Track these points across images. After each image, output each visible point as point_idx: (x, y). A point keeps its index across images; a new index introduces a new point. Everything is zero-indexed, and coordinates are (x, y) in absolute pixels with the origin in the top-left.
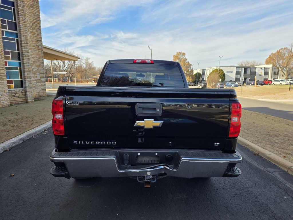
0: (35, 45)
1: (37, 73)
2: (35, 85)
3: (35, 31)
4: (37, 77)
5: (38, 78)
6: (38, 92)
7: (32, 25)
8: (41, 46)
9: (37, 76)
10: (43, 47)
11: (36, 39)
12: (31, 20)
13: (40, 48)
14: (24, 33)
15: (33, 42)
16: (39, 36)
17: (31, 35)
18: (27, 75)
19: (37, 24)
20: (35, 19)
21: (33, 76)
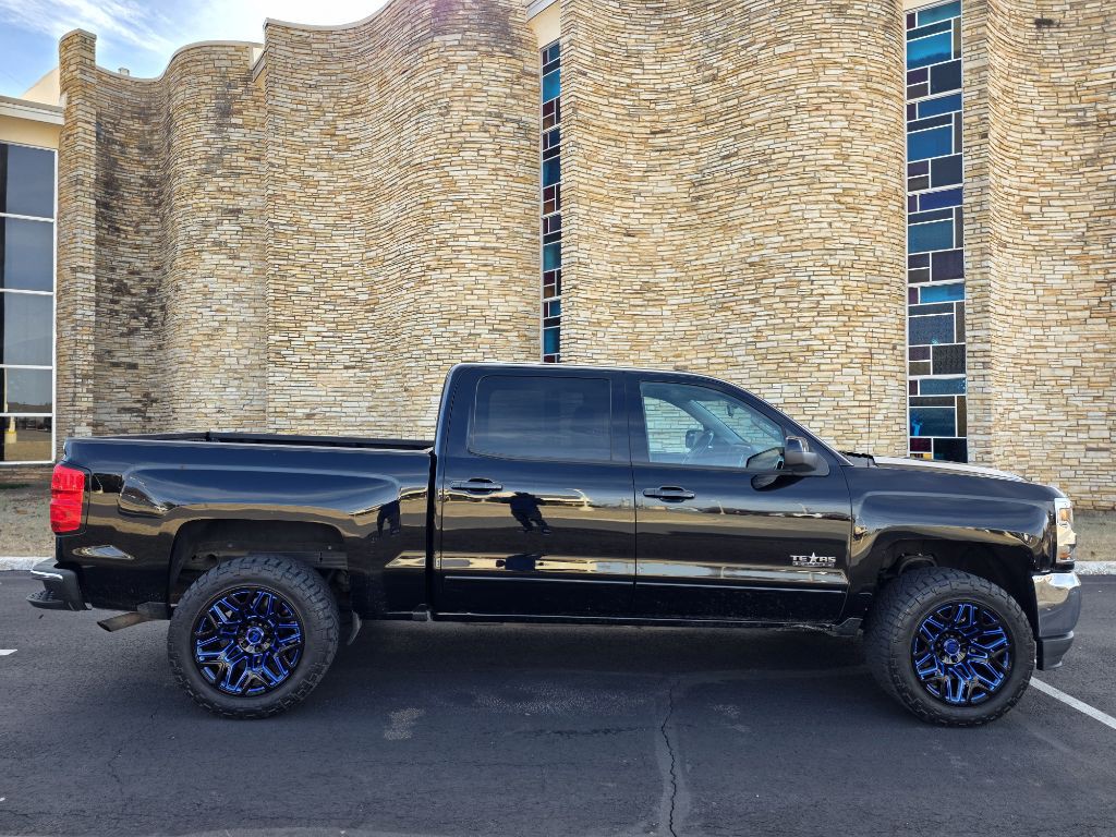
0: (1096, 302)
1: (1090, 414)
2: (1076, 462)
4: (1092, 427)
5: (1094, 434)
6: (1091, 492)
7: (1083, 230)
9: (1089, 426)
12: (1080, 215)
14: (978, 277)
15: (1083, 295)
18: (977, 420)
21: (1067, 424)
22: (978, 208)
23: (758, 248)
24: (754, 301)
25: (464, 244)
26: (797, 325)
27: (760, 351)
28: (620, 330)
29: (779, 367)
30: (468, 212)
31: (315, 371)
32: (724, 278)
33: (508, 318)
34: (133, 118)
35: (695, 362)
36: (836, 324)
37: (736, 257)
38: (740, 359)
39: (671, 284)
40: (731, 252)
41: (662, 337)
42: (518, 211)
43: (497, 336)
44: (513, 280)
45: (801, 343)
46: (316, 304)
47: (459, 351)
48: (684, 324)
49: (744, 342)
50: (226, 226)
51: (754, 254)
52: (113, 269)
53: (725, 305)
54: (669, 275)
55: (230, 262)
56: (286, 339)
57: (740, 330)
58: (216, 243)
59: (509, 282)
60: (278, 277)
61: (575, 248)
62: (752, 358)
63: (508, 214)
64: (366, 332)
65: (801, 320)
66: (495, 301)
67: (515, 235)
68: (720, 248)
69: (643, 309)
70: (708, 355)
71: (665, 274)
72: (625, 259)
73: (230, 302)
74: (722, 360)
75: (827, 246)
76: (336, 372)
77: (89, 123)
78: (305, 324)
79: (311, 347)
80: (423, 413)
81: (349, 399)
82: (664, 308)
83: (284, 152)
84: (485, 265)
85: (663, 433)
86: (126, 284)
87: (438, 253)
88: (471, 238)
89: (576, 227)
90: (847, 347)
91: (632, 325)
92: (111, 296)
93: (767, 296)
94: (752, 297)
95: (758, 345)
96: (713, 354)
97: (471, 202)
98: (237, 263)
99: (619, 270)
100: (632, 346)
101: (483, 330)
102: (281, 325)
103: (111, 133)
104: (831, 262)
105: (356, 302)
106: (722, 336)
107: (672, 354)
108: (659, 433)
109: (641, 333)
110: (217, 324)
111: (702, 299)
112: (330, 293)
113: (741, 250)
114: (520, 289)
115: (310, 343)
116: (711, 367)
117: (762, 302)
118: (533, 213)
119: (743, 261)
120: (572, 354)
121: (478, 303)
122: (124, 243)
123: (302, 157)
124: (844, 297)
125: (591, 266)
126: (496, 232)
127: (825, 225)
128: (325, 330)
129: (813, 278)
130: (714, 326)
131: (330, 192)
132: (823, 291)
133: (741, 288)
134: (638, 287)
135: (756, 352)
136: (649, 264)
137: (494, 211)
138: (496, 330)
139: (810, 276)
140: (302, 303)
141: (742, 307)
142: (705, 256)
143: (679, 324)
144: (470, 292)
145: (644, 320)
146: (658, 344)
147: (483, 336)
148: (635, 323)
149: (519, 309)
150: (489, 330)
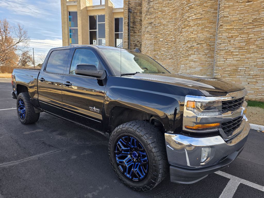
25: (191, 19)
28: (242, 38)
30: (193, 8)
31: (163, 60)
33: (203, 40)
34: (138, 6)
41: (260, 39)
42: (209, 4)
44: (206, 27)
46: (164, 43)
47: (188, 52)
50: (150, 27)
52: (134, 41)
55: (149, 36)
56: (157, 53)
58: (148, 32)
59: (204, 28)
60: (155, 38)
61: (223, 12)
63: (205, 6)
64: (173, 49)
66: (200, 35)
67: (207, 12)
69: (253, 29)
72: (246, 12)
73: (149, 45)
76: (167, 60)
77: (126, 10)
78: (161, 49)
79: (162, 54)
80: (179, 70)
81: (170, 67)
83: (158, 5)
84: (197, 24)
86: (137, 44)
87: (185, 23)
88: (193, 16)
89: (224, 4)
91: (247, 36)
92: (134, 47)
97: (194, 5)
98: (151, 36)
99: (243, 16)
100: (246, 44)
101: (195, 44)
102: (156, 49)
103: (134, 11)
105: (172, 41)
108: (255, 76)
109: (251, 39)
110: (147, 51)
112: (167, 40)
114: (208, 30)
115: (162, 53)
118: (215, 3)
120: (218, 49)
121: (194, 36)
122: (136, 35)
123: (162, 5)
125: (230, 17)
126: (201, 13)
128: (165, 50)
131: (168, 13)
134: (251, 21)
137: (200, 6)
138: (199, 44)
140: (161, 43)
144: (192, 33)
145: (252, 33)
146: (258, 42)
147: (195, 46)
148: (249, 35)
149: (207, 36)
150: (197, 44)
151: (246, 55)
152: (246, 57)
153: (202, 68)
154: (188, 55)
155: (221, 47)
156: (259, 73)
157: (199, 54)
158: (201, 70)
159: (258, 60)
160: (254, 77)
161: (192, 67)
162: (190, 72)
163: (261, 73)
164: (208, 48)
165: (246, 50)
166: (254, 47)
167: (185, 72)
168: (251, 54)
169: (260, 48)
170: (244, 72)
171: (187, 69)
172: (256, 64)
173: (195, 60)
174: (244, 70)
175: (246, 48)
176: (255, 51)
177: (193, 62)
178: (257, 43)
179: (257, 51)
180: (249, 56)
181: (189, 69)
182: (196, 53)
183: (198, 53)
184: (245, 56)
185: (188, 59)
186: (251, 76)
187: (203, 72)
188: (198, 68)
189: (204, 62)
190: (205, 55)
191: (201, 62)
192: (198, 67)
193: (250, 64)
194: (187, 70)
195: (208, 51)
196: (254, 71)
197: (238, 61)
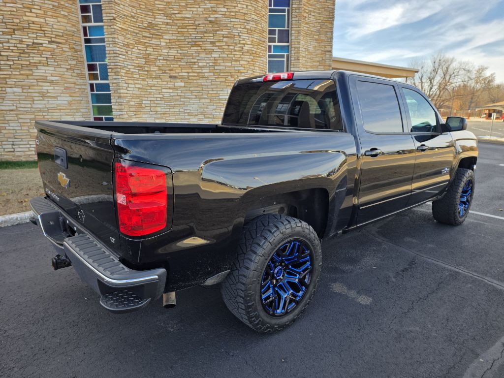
0: (321, 59)
3: (323, 37)
7: (319, 28)
8: (330, 59)
10: (333, 60)
11: (323, 49)
12: (319, 21)
13: (328, 62)
14: (296, 43)
15: (318, 56)
16: (329, 44)
17: (316, 44)
19: (328, 24)
20: (327, 18)
22: (297, 11)
23: (214, 13)
24: (212, 43)
26: (234, 58)
27: (217, 71)
28: (139, 51)
29: (226, 80)
32: (195, 27)
33: (61, 34)
35: (181, 74)
36: (249, 60)
37: (201, 16)
38: (206, 74)
39: (164, 26)
40: (199, 13)
41: (162, 58)
43: (55, 47)
45: (236, 68)
47: (27, 55)
48: (173, 52)
49: (208, 65)
51: (211, 16)
53: (197, 43)
54: (163, 20)
57: (205, 59)
59: (58, 7)
62: (212, 74)
65: (236, 56)
66: (51, 21)
68: (192, 9)
69: (150, 39)
70: (188, 71)
71: (160, 19)
74: (196, 75)
75: (246, 18)
82: (162, 40)
85: (166, 114)
90: (253, 72)
91: (145, 49)
93: (219, 41)
94: (211, 40)
95: (216, 68)
96: (191, 71)
99: (135, 12)
100: (145, 62)
101: (44, 41)
104: (248, 27)
106: (196, 61)
107: (168, 68)
108: (164, 114)
109: (150, 54)
111: (183, 38)
113: (204, 12)
114: (66, 14)
116: (190, 78)
117: (217, 44)
119: (206, 19)
121: (37, 19)
124: (251, 46)
127: (245, 6)
129: (240, 34)
130: (191, 55)
132: (244, 42)
133: (205, 35)
134: (146, 25)
135: (214, 71)
136: (151, 10)
138: (53, 42)
139: (239, 33)
141: (206, 45)
142: (184, 12)
143: (170, 51)
144: (29, 11)
145: (151, 46)
146: (160, 62)
147: (44, 45)
148: (146, 47)
149: (68, 28)
150: (49, 42)
151: (148, 80)
152: (148, 84)
153: (71, 98)
154: (28, 63)
155: (120, 62)
156: (168, 110)
157: (59, 66)
158: (70, 103)
159: (164, 90)
160: (162, 115)
161: (49, 94)
162: (46, 108)
163: (171, 110)
164: (74, 56)
165: (146, 73)
166: (156, 68)
167: (29, 106)
168: (153, 80)
169: (164, 71)
170: (149, 108)
171: (36, 98)
172: (162, 96)
173: (53, 78)
174: (149, 105)
175: (146, 69)
176: (158, 76)
177: (48, 84)
178: (158, 63)
179: (161, 77)
180: (151, 82)
181: (41, 98)
182: (51, 62)
183: (56, 64)
184: (146, 83)
185: (32, 75)
186: (158, 114)
187: (75, 107)
188: (62, 98)
189: (72, 85)
190: (71, 69)
191: (66, 85)
192: (62, 95)
193: (155, 96)
194: (35, 102)
195: (74, 62)
196: (162, 108)
197: (140, 90)
